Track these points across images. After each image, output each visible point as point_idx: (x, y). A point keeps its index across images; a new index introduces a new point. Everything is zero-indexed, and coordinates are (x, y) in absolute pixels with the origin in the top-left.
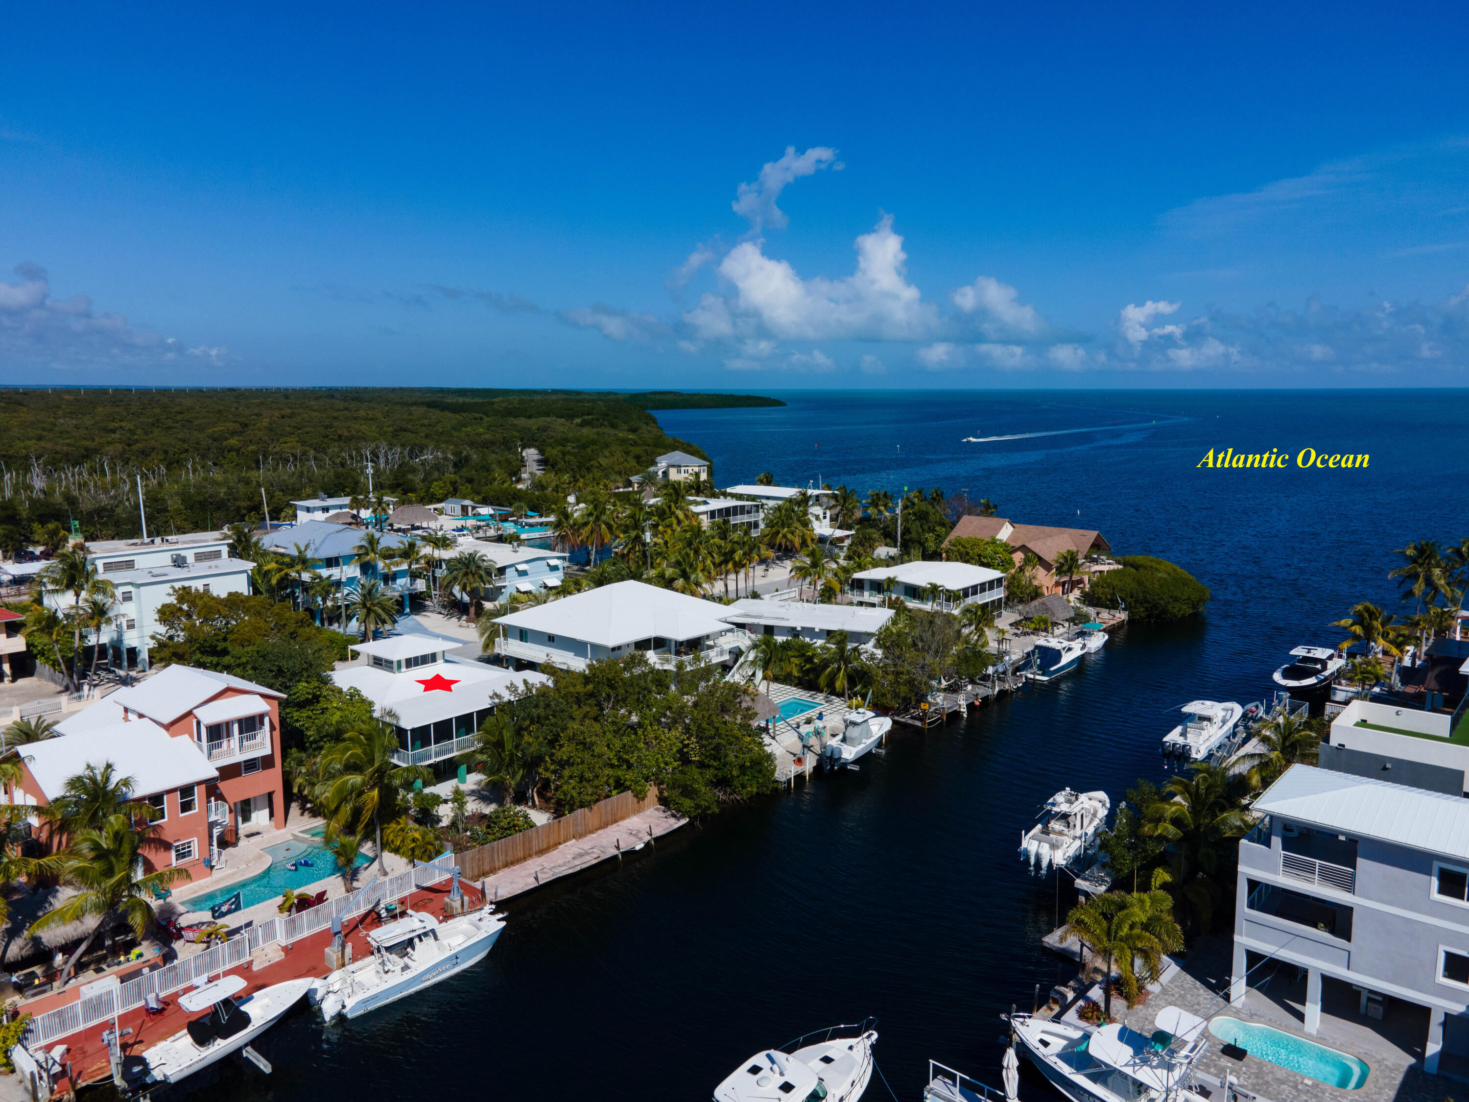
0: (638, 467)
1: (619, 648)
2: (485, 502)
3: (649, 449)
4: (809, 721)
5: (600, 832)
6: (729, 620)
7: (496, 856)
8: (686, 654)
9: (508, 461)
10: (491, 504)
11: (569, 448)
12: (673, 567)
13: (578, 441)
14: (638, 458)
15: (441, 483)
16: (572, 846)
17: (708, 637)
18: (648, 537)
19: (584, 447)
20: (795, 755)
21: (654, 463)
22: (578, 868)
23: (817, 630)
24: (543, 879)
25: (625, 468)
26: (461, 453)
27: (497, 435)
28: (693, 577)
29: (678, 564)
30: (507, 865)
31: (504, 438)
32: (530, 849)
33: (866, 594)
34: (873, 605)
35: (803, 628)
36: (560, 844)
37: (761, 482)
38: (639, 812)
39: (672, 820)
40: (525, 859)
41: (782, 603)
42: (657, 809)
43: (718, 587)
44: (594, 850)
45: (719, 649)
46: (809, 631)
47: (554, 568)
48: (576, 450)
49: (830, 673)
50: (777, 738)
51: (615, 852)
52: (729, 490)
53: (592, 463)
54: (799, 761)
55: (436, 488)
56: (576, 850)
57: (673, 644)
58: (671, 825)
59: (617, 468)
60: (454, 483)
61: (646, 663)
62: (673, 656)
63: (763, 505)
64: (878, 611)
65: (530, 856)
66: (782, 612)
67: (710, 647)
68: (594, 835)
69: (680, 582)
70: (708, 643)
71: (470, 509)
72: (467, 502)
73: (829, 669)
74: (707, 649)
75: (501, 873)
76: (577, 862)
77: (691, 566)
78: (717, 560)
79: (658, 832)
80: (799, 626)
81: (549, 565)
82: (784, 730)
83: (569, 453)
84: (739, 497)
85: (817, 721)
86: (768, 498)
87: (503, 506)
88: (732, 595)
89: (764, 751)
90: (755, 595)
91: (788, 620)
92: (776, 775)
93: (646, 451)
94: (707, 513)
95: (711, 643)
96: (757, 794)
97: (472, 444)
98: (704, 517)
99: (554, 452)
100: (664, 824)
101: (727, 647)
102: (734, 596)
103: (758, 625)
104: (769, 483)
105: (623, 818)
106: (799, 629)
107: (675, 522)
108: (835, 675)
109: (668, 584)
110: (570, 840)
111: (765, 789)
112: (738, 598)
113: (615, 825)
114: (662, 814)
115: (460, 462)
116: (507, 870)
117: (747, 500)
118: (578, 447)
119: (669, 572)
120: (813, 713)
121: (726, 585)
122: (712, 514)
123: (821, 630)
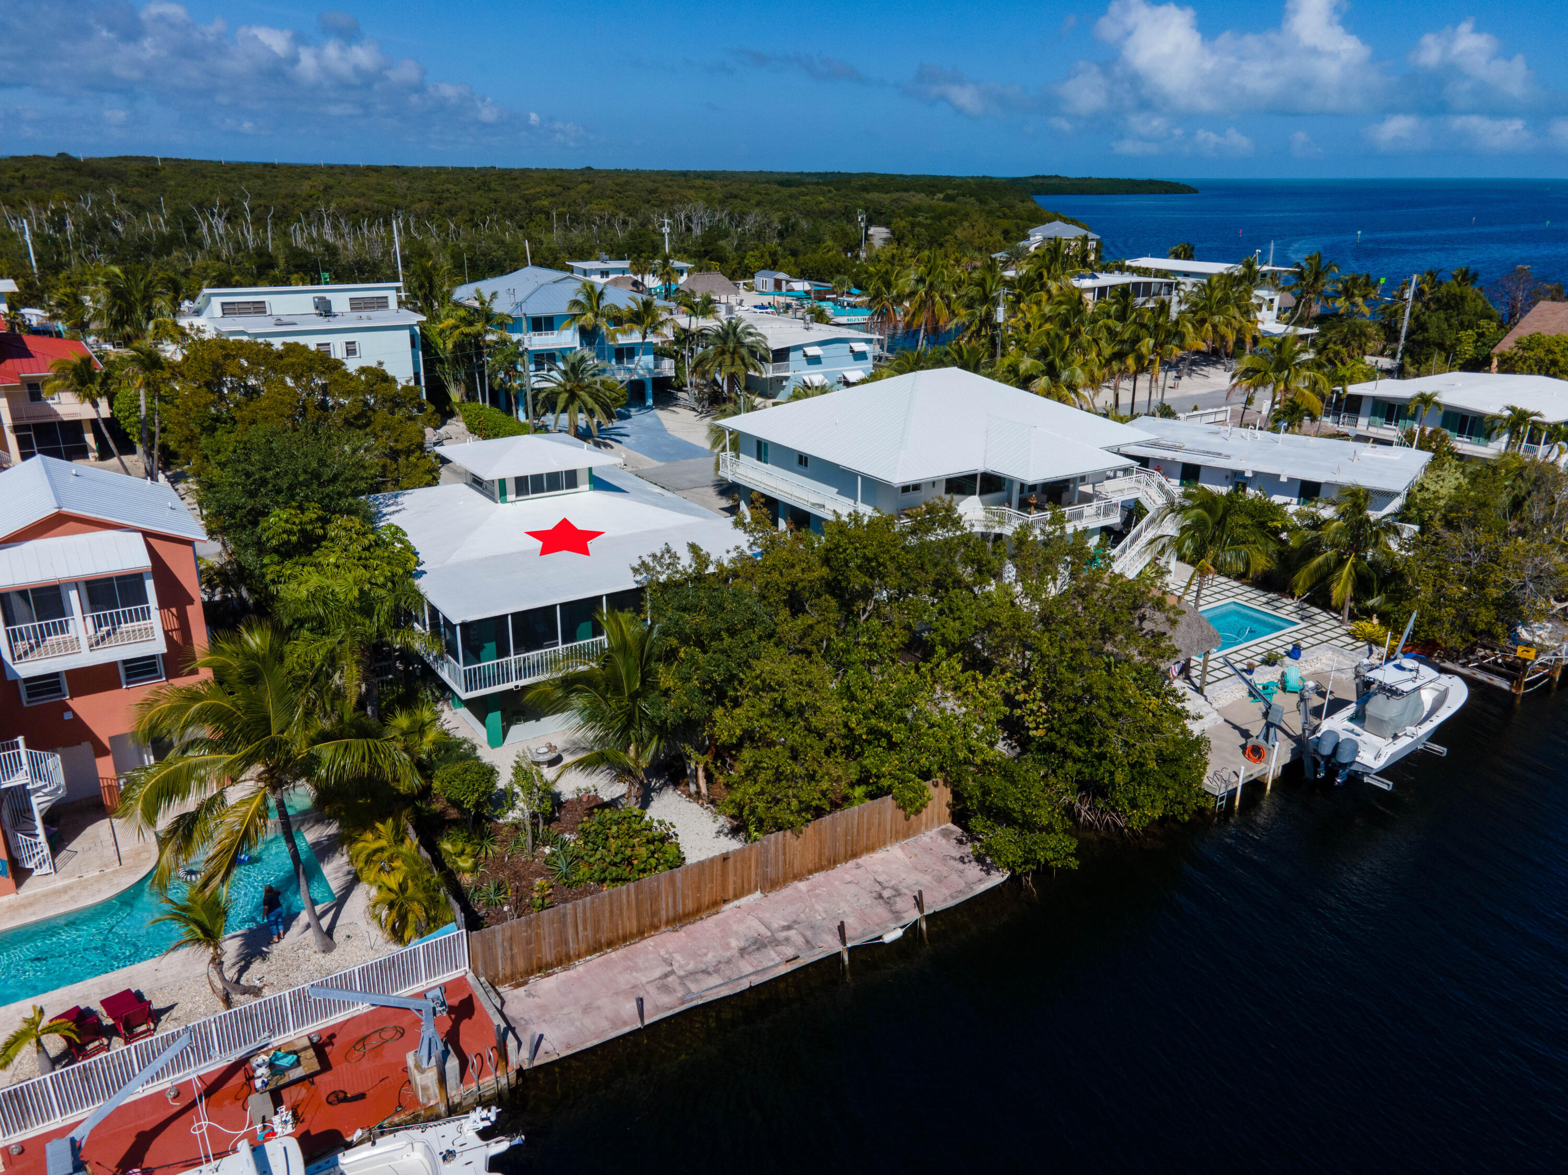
0: (1004, 242)
1: (916, 487)
2: (803, 275)
3: (1022, 223)
4: (1270, 661)
5: (819, 877)
6: (1123, 450)
7: (571, 932)
8: (1040, 508)
9: (846, 235)
10: (810, 278)
11: (920, 219)
12: (1035, 358)
13: (934, 211)
14: (1006, 233)
15: (757, 253)
16: (751, 910)
17: (1083, 479)
18: (1000, 315)
19: (939, 217)
20: (1245, 734)
21: (1026, 237)
22: (745, 985)
23: (1283, 479)
24: (657, 1009)
25: (987, 242)
26: (788, 219)
27: (838, 204)
28: (1065, 375)
29: (1043, 354)
30: (596, 948)
31: (846, 207)
32: (655, 914)
33: (1363, 422)
34: (1389, 443)
35: (1256, 474)
36: (725, 901)
37: (1177, 256)
38: (906, 836)
39: (974, 871)
40: (641, 934)
41: (1214, 428)
42: (946, 834)
43: (1105, 397)
44: (792, 933)
45: (1102, 503)
46: (1269, 482)
47: (860, 356)
48: (929, 221)
49: (1320, 566)
50: (1207, 689)
51: (834, 946)
52: (1128, 263)
53: (947, 237)
54: (1256, 753)
55: (750, 260)
56: (753, 927)
57: (1017, 488)
58: (969, 885)
59: (977, 242)
60: (773, 254)
61: (957, 523)
62: (1013, 511)
63: (1178, 284)
64: (1398, 454)
65: (655, 927)
66: (1215, 443)
67: (1086, 499)
68: (802, 886)
69: (1044, 381)
70: (1081, 488)
71: (784, 283)
72: (782, 276)
73: (1320, 559)
74: (1080, 502)
75: (580, 968)
76: (746, 967)
77: (1064, 357)
78: (1107, 351)
79: (937, 901)
80: (1248, 467)
81: (852, 351)
82: (1221, 675)
83: (920, 224)
84: (1145, 272)
85: (1287, 660)
86: (1187, 274)
87: (824, 281)
88: (1124, 411)
89: (1184, 731)
90: (1166, 412)
91: (1228, 457)
92: (1206, 781)
93: (1017, 225)
94: (1093, 289)
95: (1087, 489)
96: (1164, 818)
97: (807, 214)
98: (1088, 296)
99: (903, 223)
100: (954, 877)
101: (1117, 499)
102: (1128, 413)
103: (1173, 462)
104: (1189, 257)
105: (870, 849)
106: (1249, 474)
107: (1044, 297)
108: (1331, 572)
109: (1025, 383)
110: (750, 892)
111: (1178, 808)
112: (1133, 416)
113: (851, 864)
114: (956, 851)
115: (787, 230)
116: (596, 960)
117: (1156, 277)
118: (932, 218)
119: (1027, 364)
120: (1279, 641)
121: (1117, 396)
122: (1102, 291)
123: (1291, 480)
